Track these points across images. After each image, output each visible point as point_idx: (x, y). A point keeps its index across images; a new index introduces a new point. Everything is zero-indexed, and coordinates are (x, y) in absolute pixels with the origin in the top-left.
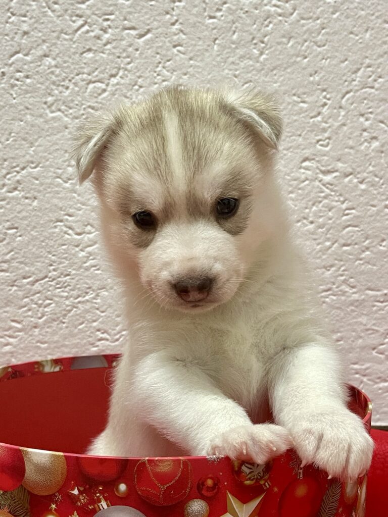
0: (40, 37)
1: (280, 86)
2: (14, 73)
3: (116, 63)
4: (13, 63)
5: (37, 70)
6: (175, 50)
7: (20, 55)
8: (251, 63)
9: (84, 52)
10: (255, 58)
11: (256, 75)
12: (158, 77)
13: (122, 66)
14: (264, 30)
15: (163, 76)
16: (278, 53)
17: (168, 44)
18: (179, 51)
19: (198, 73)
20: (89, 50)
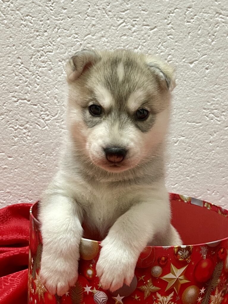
0: (101, 28)
1: (221, 58)
2: (86, 44)
3: (138, 42)
4: (86, 39)
5: (98, 43)
6: (168, 37)
7: (90, 36)
8: (207, 45)
9: (122, 36)
10: (209, 43)
11: (209, 52)
12: (159, 50)
13: (141, 43)
14: (214, 29)
15: (161, 50)
16: (221, 41)
17: (165, 34)
18: (170, 38)
19: (180, 49)
20: (125, 35)
